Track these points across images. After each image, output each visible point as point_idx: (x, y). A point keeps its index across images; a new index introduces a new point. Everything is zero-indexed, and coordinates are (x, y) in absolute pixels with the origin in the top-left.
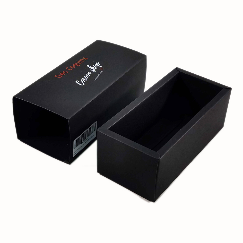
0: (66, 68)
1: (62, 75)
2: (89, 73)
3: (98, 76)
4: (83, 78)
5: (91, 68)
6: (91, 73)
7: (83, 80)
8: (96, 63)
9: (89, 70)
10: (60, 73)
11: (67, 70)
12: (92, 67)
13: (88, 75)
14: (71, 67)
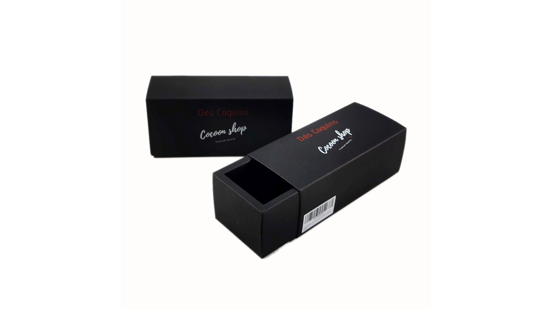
0: (312, 131)
1: (306, 138)
3: (345, 145)
4: (327, 145)
5: (339, 134)
6: (338, 140)
7: (327, 148)
8: (346, 129)
9: (336, 136)
11: (312, 133)
12: (341, 134)
13: (334, 143)
14: (317, 130)
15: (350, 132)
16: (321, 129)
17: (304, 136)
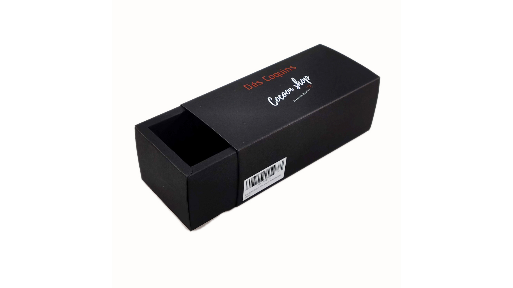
0: (263, 78)
1: (254, 86)
2: (290, 90)
3: (301, 96)
4: (279, 96)
5: (296, 82)
6: (293, 90)
7: (278, 99)
8: (305, 77)
10: (252, 82)
11: (263, 81)
12: (298, 82)
13: (288, 93)
14: (269, 77)
15: (309, 80)
16: (275, 76)
17: (252, 84)
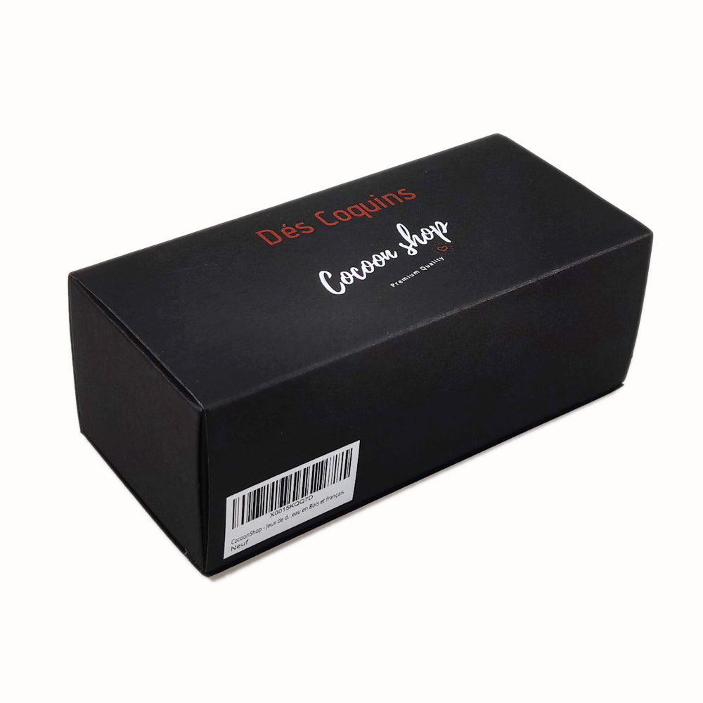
0: (317, 215)
1: (288, 235)
2: (387, 255)
3: (416, 272)
4: (352, 269)
5: (407, 238)
6: (396, 256)
7: (349, 277)
8: (437, 223)
9: (393, 241)
10: (284, 225)
11: (316, 223)
12: (414, 236)
13: (380, 263)
15: (445, 231)
16: (348, 215)
17: (283, 230)
